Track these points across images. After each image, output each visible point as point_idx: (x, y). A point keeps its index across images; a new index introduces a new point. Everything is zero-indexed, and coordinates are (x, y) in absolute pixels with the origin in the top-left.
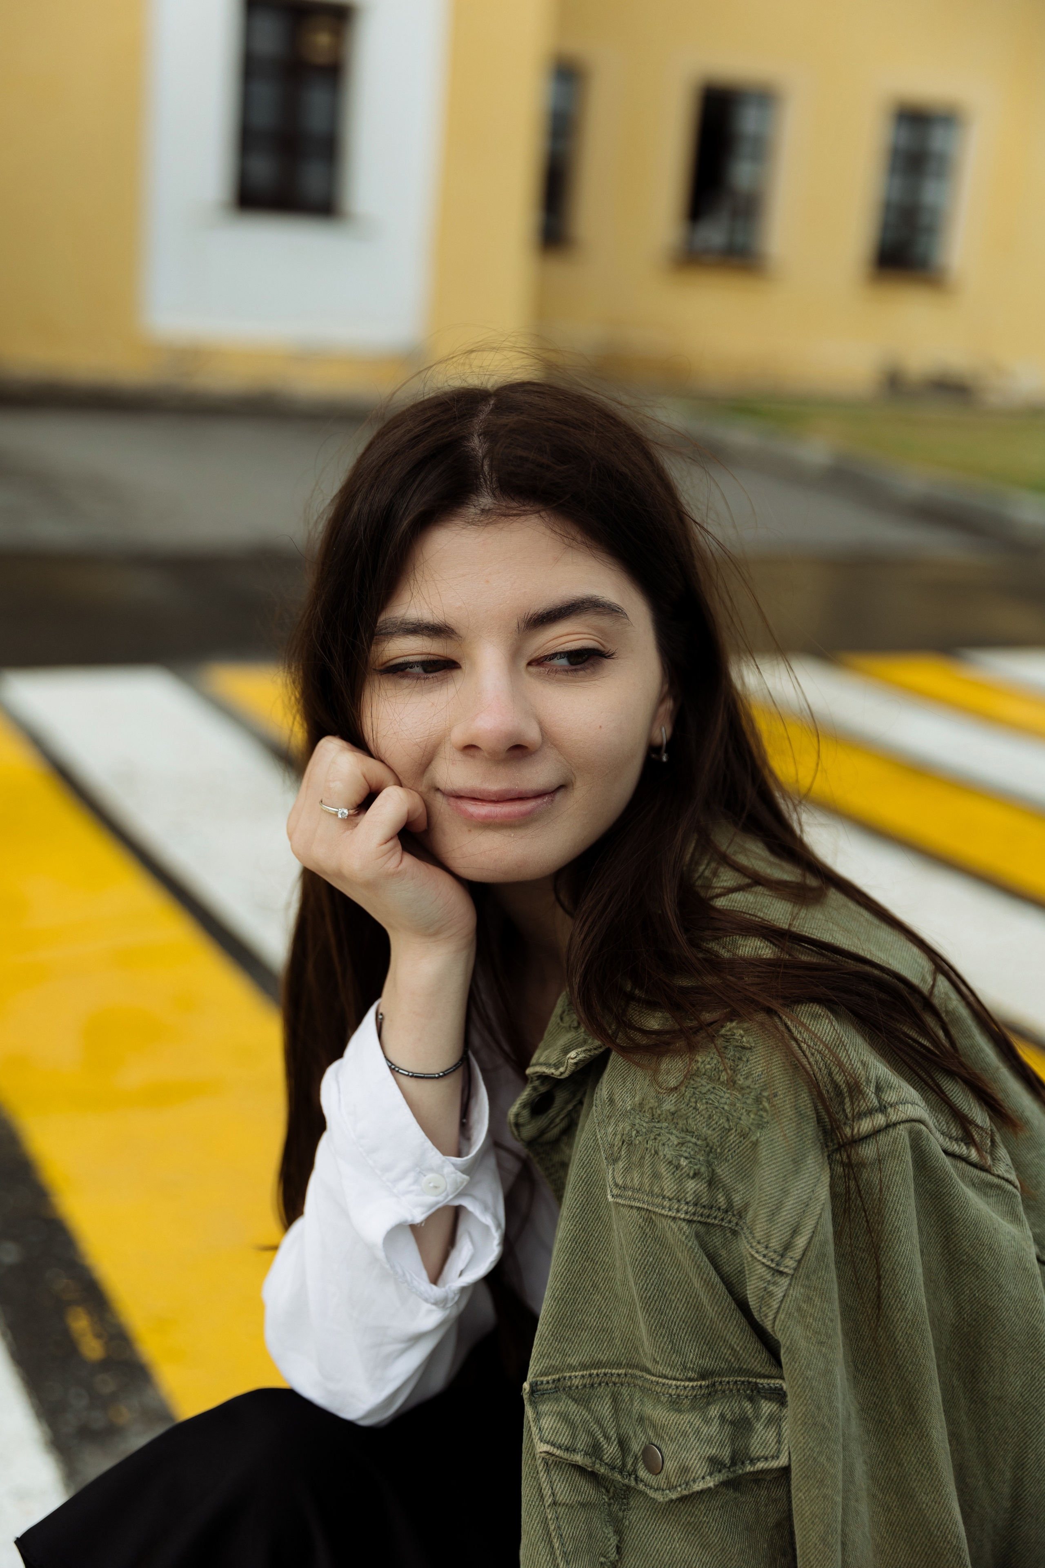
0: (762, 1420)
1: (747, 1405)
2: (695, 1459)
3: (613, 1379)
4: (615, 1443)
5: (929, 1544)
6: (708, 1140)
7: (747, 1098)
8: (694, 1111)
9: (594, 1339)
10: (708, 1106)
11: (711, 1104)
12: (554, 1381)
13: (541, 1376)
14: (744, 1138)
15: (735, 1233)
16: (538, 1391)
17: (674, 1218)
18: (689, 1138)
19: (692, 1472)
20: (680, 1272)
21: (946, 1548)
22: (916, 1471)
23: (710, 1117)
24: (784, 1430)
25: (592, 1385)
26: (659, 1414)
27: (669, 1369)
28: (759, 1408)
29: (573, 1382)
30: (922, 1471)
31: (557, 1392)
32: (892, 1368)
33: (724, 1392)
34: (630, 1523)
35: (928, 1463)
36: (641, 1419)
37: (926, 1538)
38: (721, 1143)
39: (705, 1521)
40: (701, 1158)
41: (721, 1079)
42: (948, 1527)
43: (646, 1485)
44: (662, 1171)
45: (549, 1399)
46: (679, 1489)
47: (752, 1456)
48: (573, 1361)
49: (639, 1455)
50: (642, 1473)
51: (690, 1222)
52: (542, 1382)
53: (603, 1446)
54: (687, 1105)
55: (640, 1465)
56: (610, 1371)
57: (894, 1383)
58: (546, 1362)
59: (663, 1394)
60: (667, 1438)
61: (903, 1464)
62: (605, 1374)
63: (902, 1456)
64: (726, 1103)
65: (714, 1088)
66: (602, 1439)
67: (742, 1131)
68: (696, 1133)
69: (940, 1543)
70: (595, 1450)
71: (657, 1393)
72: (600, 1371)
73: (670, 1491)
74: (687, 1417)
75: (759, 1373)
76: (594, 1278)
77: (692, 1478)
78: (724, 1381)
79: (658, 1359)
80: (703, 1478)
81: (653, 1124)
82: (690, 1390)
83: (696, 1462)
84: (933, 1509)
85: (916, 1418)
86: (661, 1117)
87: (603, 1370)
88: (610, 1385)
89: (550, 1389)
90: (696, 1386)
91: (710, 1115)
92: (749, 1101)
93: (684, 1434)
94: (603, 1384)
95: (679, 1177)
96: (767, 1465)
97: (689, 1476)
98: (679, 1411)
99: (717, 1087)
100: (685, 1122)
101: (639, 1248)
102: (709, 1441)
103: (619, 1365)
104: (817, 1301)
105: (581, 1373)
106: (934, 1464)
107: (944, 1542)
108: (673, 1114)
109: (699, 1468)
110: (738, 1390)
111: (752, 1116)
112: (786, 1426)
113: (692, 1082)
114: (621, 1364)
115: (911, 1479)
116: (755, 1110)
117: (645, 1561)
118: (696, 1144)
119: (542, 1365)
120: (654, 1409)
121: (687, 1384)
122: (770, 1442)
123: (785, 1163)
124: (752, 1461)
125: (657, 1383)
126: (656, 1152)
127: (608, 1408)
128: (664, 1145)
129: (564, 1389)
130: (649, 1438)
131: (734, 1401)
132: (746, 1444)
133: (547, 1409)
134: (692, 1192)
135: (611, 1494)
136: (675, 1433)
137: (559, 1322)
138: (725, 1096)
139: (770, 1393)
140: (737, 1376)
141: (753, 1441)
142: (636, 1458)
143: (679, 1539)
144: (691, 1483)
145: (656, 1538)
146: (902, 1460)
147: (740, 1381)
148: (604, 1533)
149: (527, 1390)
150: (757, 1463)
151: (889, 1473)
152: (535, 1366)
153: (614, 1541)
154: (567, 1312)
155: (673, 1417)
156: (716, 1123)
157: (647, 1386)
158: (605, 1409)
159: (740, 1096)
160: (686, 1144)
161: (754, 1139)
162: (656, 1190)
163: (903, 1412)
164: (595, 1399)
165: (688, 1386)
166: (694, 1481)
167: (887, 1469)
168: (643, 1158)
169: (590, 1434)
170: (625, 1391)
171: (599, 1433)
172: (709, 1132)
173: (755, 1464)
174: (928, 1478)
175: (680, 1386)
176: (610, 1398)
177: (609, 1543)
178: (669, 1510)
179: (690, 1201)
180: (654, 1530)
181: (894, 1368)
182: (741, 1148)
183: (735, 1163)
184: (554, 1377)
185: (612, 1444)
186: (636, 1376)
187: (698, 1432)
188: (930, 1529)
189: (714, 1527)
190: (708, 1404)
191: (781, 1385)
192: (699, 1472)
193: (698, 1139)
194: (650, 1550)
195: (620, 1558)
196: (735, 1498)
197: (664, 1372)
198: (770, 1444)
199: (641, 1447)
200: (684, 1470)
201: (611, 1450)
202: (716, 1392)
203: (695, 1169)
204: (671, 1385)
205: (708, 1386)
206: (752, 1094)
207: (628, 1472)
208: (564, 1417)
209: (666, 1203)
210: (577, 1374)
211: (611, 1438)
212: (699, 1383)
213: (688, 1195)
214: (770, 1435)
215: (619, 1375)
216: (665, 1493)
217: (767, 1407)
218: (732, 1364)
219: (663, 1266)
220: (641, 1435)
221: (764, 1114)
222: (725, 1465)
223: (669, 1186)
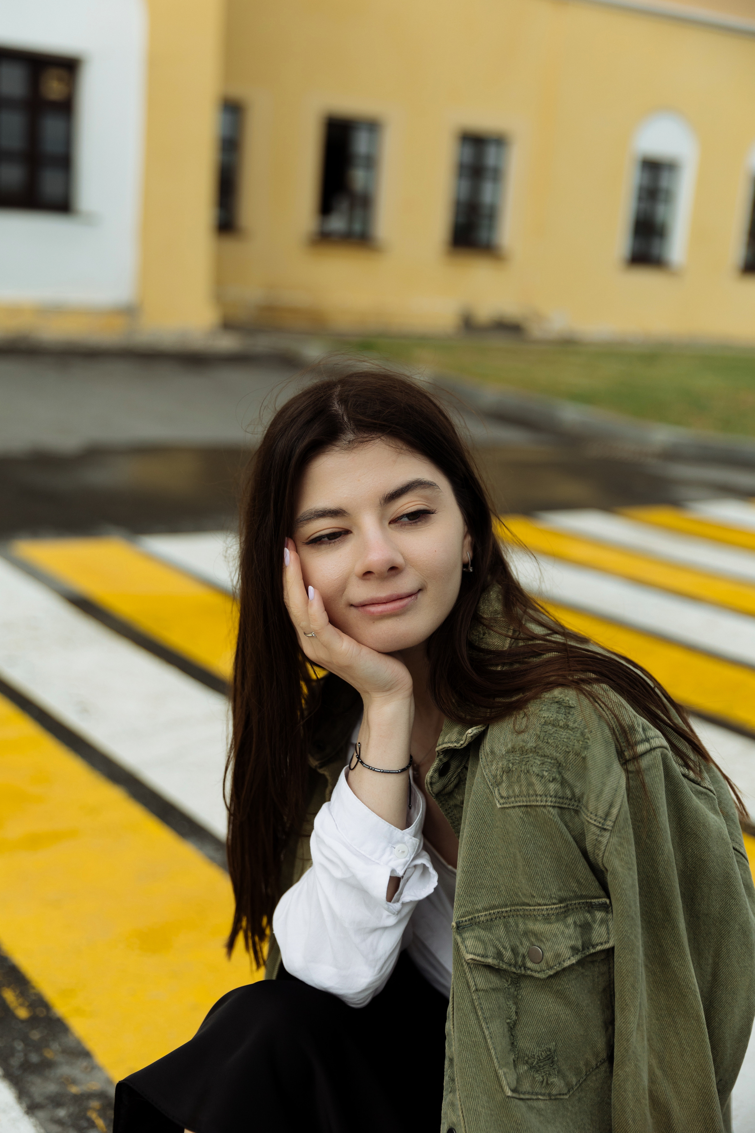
0: (597, 923)
1: (588, 915)
2: (564, 948)
3: (504, 914)
4: (509, 950)
5: (678, 991)
6: (558, 759)
7: (576, 734)
8: (547, 744)
9: (489, 893)
10: (555, 740)
11: (556, 739)
12: (469, 920)
13: (462, 918)
14: (578, 756)
15: (577, 812)
16: (460, 927)
17: (544, 806)
18: (546, 760)
19: (562, 956)
20: (546, 840)
21: (688, 992)
22: (671, 948)
23: (557, 746)
24: (610, 927)
25: (492, 920)
26: (538, 927)
27: (542, 900)
28: (594, 916)
29: (480, 919)
30: (674, 948)
31: (471, 926)
32: (656, 889)
33: (573, 909)
34: (522, 997)
35: (678, 943)
37: (677, 988)
38: (565, 760)
39: (567, 988)
40: (555, 770)
41: (560, 725)
42: (689, 980)
43: (532, 971)
44: (534, 781)
45: (468, 930)
46: (555, 967)
47: (593, 943)
48: (479, 907)
49: (526, 954)
50: (529, 964)
51: (554, 807)
52: (462, 921)
53: (503, 953)
54: (542, 742)
55: (527, 959)
56: (501, 910)
57: (657, 898)
58: (463, 910)
59: (539, 915)
60: (545, 940)
61: (663, 945)
62: (498, 912)
63: (662, 941)
64: (564, 738)
65: (556, 730)
66: (502, 949)
67: (576, 752)
68: (550, 756)
69: (685, 990)
70: (499, 955)
71: (535, 916)
72: (495, 911)
73: (549, 970)
75: (592, 896)
76: (485, 858)
77: (562, 960)
78: (573, 903)
79: (535, 895)
80: (569, 958)
81: (523, 757)
82: (554, 910)
83: (564, 950)
84: (681, 970)
85: (671, 917)
86: (528, 751)
87: (497, 910)
88: (502, 918)
89: (468, 925)
90: (558, 907)
91: (557, 745)
92: (578, 735)
93: (555, 935)
94: (498, 918)
95: (544, 782)
96: (602, 947)
97: (561, 959)
98: (550, 923)
99: (558, 729)
100: (543, 751)
101: (521, 830)
103: (506, 906)
104: (626, 845)
105: (484, 913)
106: (681, 944)
107: (687, 988)
108: (535, 748)
109: (567, 953)
110: (581, 908)
111: (581, 743)
112: (610, 924)
113: (543, 729)
114: (507, 905)
115: (668, 954)
116: (582, 739)
117: (533, 1017)
118: (551, 763)
119: (461, 912)
120: (535, 924)
121: (553, 906)
122: (603, 934)
123: (602, 768)
124: (594, 947)
125: (534, 910)
126: (528, 771)
127: (503, 931)
128: (532, 766)
129: (476, 924)
131: (580, 914)
132: (589, 938)
133: (468, 935)
134: (553, 790)
135: (509, 982)
136: (549, 936)
137: (468, 885)
138: (564, 734)
139: (599, 907)
140: (580, 900)
141: (593, 935)
142: (524, 957)
143: (552, 1002)
144: (562, 963)
145: (539, 1003)
146: (662, 943)
147: (582, 902)
148: (508, 1005)
149: (455, 926)
150: (596, 947)
152: (457, 913)
153: (514, 1008)
154: (472, 879)
156: (561, 749)
157: (527, 913)
158: (501, 931)
159: (572, 733)
160: (545, 764)
161: (583, 755)
162: (531, 792)
163: (663, 915)
164: (494, 927)
165: (553, 908)
166: (564, 961)
169: (495, 947)
170: (511, 920)
171: (499, 945)
172: (558, 755)
173: (595, 948)
174: (678, 952)
175: (549, 908)
176: (503, 926)
177: (511, 1010)
178: (545, 985)
179: (552, 795)
180: (536, 998)
181: (657, 889)
182: (576, 762)
183: (574, 771)
184: (469, 917)
185: (508, 951)
186: (518, 910)
187: (563, 933)
188: (679, 982)
189: (572, 991)
190: (566, 917)
191: (606, 901)
192: (566, 956)
193: (551, 760)
194: (535, 1011)
195: (518, 1018)
196: (582, 973)
197: (539, 902)
198: (603, 935)
199: (527, 950)
200: (558, 955)
201: (508, 954)
202: (569, 910)
203: (553, 777)
204: (544, 909)
205: (564, 907)
206: (579, 731)
207: (519, 966)
209: (539, 798)
210: (482, 914)
211: (507, 948)
212: (559, 905)
213: (551, 792)
214: (603, 930)
215: (506, 912)
216: (546, 972)
217: (599, 915)
218: (577, 893)
219: (536, 838)
220: (526, 943)
221: (588, 741)
222: (579, 951)
223: (539, 788)
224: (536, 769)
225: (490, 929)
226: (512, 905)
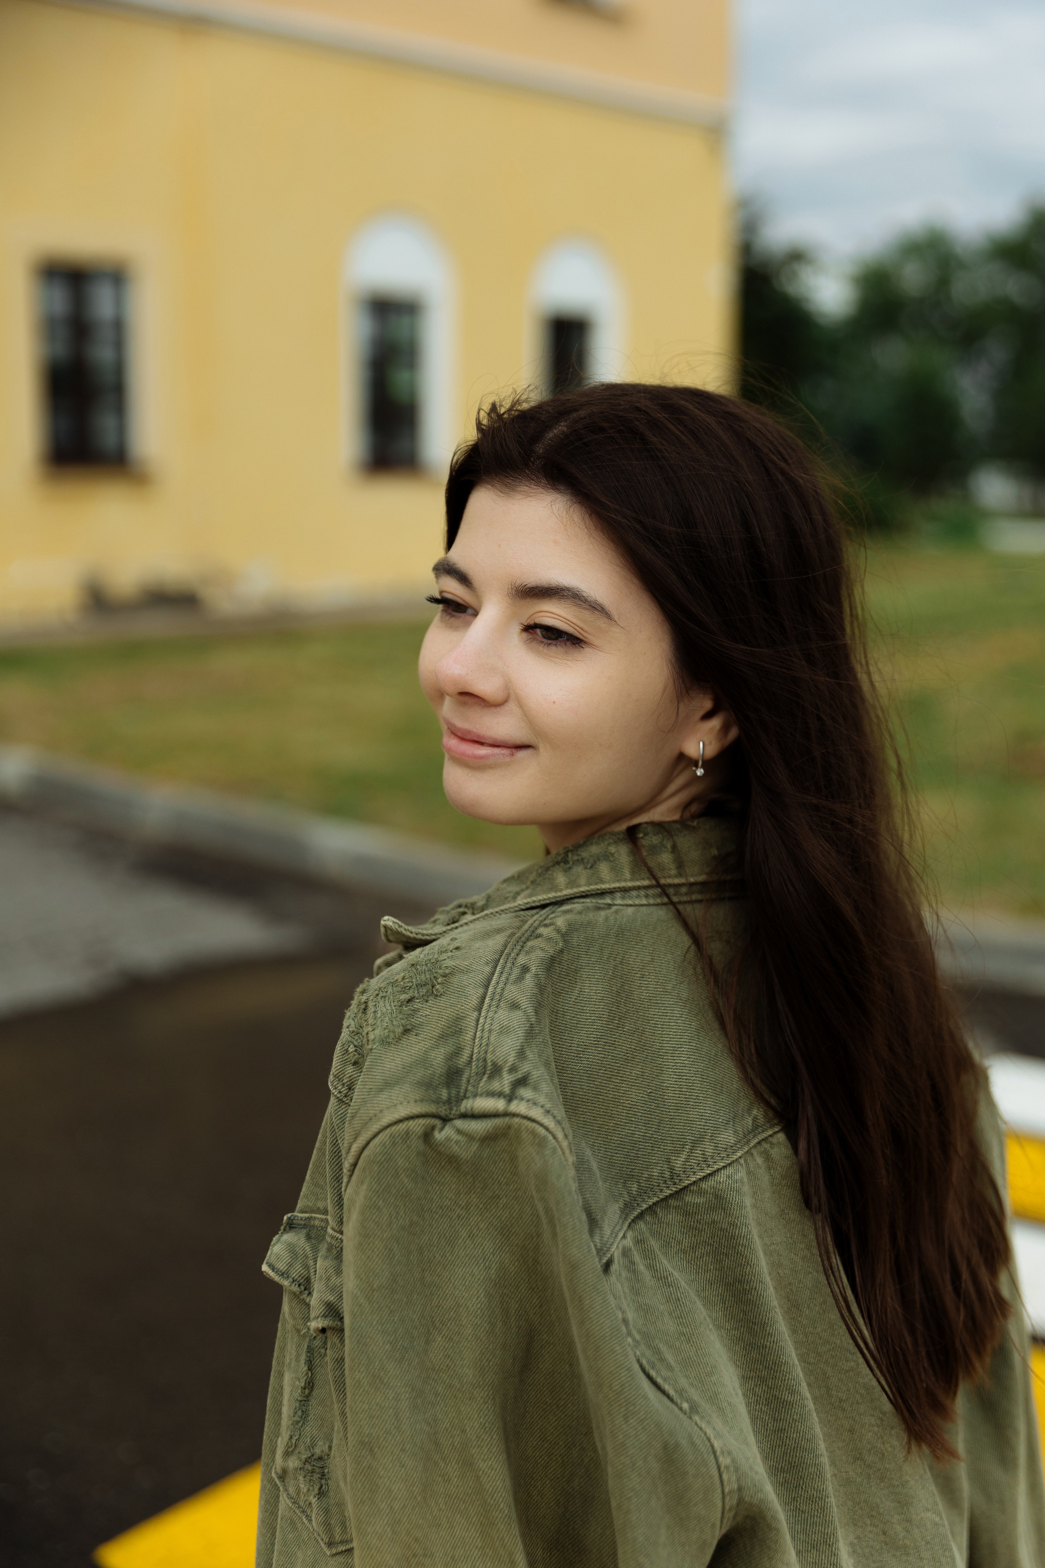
151: (452, 1441)
167: (451, 1437)
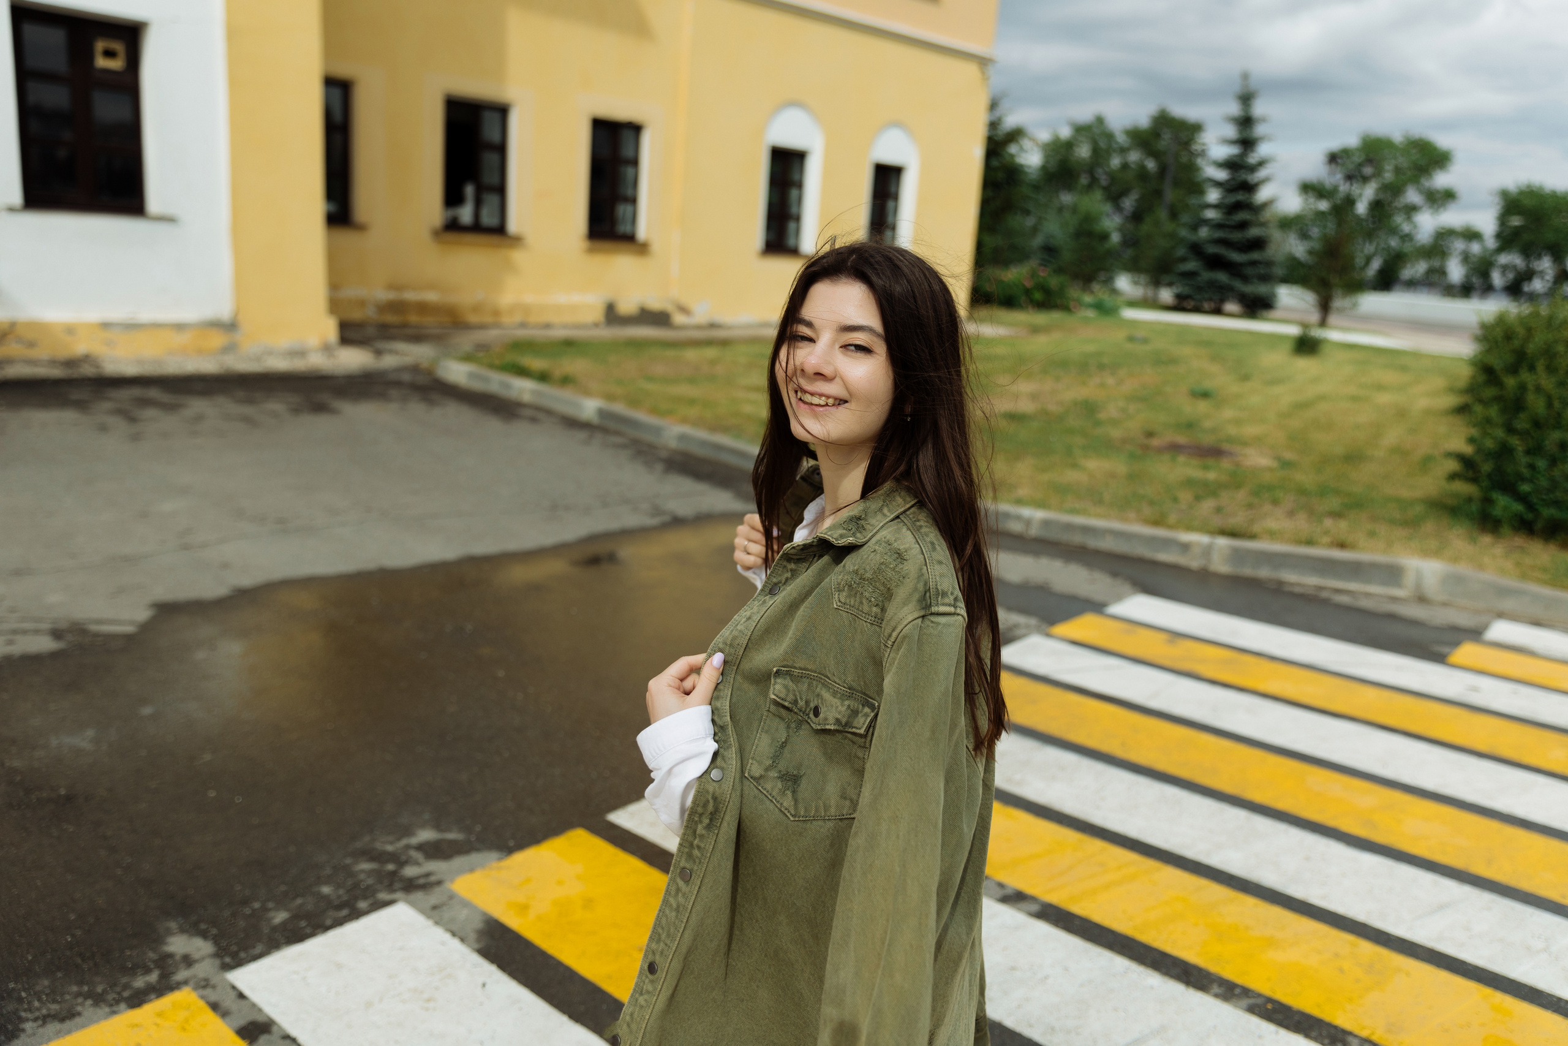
26: (826, 695)
36: (818, 695)
48: (797, 665)
74: (836, 700)
93: (832, 706)
98: (834, 697)
102: (840, 713)
103: (815, 672)
109: (831, 720)
130: (818, 703)
155: (831, 698)
157: (826, 684)
168: (856, 594)
169: (795, 695)
170: (814, 682)
187: (837, 707)
200: (826, 719)
202: (852, 697)
208: (786, 687)
224: (867, 594)
225: (798, 682)
226: (819, 673)
